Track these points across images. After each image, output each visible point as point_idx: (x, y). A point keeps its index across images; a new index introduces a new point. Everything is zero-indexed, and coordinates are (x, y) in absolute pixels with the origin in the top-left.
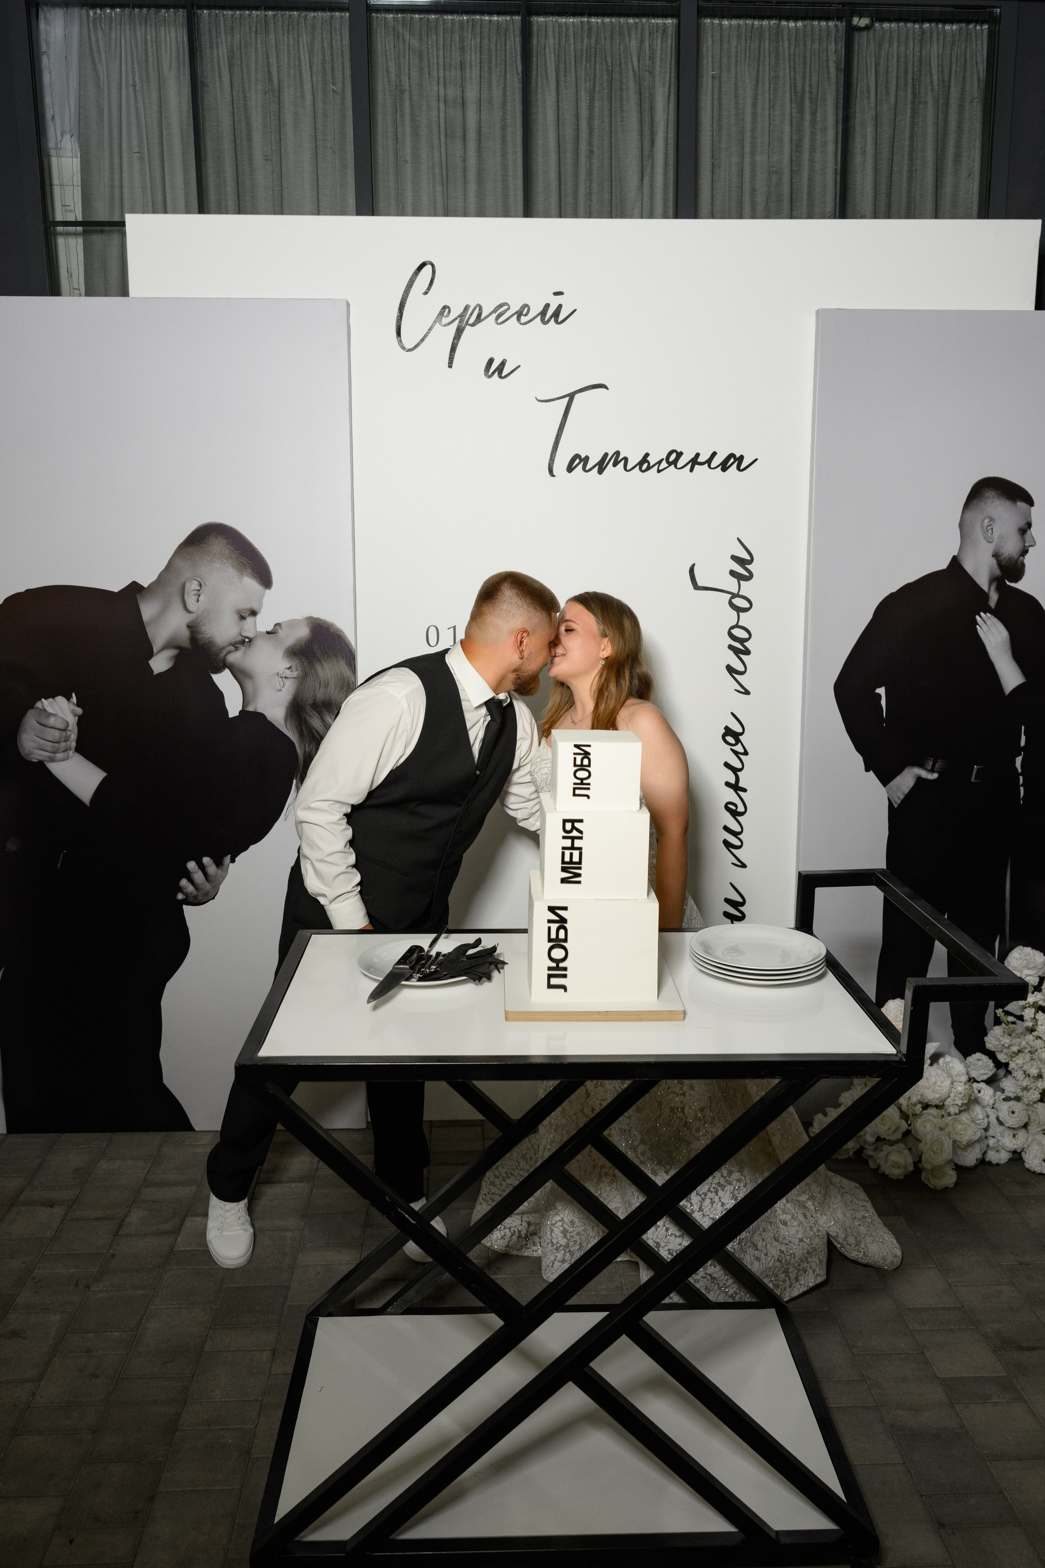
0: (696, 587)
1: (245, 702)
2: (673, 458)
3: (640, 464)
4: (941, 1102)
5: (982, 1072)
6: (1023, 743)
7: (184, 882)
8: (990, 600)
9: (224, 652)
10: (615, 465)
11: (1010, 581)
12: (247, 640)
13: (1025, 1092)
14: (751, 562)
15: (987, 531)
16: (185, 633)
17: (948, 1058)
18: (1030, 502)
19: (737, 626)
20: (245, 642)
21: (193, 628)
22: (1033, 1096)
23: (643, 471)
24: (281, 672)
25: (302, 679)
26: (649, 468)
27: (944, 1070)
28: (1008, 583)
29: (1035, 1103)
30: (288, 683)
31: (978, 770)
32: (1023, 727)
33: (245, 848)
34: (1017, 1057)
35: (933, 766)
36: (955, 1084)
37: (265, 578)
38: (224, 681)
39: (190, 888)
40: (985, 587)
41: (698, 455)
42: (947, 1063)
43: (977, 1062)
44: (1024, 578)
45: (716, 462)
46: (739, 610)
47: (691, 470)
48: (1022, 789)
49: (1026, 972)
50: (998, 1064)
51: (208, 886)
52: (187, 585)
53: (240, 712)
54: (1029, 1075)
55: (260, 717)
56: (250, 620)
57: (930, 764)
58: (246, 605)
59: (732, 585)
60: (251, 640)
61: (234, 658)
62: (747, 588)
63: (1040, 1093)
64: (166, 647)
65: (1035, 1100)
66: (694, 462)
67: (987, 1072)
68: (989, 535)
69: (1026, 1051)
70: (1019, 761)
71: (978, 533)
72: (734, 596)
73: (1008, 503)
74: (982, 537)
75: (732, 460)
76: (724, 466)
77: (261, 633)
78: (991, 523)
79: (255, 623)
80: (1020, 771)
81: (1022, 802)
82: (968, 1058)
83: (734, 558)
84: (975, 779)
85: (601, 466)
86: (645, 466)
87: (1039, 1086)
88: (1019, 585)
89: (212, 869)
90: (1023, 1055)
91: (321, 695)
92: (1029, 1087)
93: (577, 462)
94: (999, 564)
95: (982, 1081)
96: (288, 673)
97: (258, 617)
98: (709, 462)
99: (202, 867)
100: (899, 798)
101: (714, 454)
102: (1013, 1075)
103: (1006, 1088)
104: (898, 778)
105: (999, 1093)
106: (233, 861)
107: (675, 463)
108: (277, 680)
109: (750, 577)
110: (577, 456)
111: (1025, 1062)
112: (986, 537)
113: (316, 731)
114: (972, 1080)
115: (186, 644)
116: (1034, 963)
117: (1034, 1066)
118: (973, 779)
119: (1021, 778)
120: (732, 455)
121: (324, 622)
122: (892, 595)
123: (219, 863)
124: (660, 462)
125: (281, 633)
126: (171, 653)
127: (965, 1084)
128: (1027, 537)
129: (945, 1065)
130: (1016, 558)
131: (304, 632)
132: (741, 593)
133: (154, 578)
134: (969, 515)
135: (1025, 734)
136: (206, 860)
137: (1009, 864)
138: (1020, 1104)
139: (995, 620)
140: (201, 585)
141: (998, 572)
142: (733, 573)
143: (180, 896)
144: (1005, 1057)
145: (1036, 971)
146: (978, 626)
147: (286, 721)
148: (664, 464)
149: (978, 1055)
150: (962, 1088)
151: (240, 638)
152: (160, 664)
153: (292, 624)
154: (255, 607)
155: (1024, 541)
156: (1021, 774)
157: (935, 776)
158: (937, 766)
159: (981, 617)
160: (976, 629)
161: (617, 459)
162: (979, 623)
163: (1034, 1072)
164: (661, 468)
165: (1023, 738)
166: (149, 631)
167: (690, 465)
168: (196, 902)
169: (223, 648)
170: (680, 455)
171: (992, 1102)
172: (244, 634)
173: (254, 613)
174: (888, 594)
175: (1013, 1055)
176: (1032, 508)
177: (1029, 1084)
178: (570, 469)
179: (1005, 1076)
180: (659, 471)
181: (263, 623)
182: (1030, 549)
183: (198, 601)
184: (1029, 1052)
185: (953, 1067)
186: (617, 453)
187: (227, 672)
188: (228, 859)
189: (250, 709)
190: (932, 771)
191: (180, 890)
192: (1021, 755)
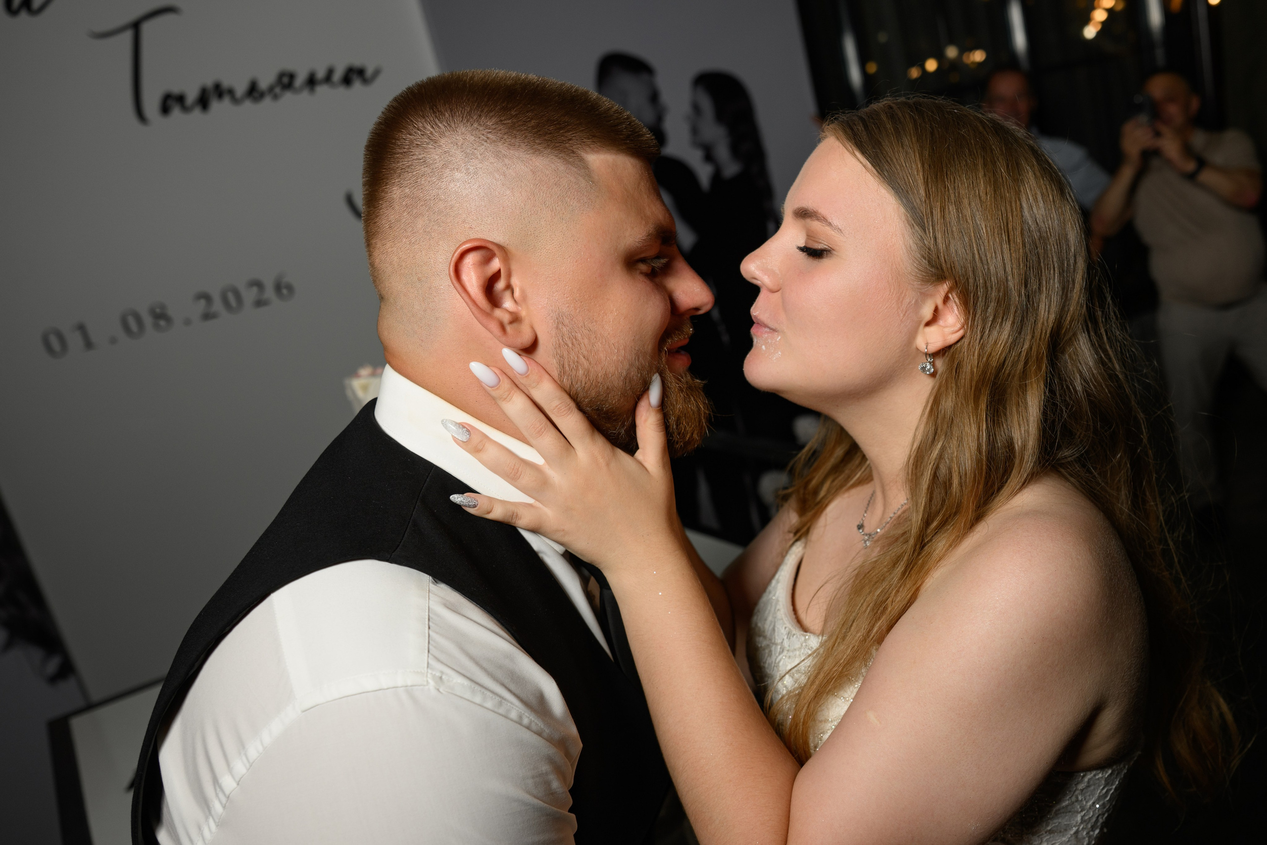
2: (286, 81)
3: (250, 93)
10: (219, 98)
23: (257, 101)
26: (262, 95)
41: (313, 74)
45: (337, 77)
47: (312, 90)
66: (312, 82)
73: (633, 77)
75: (352, 74)
76: (347, 80)
85: (203, 101)
86: (256, 94)
93: (172, 101)
98: (328, 79)
101: (330, 71)
107: (289, 85)
110: (169, 95)
120: (351, 68)
124: (271, 89)
128: (658, 105)
148: (278, 90)
155: (657, 109)
161: (220, 91)
164: (275, 95)
167: (308, 87)
170: (292, 76)
178: (165, 109)
180: (273, 99)
186: (218, 84)
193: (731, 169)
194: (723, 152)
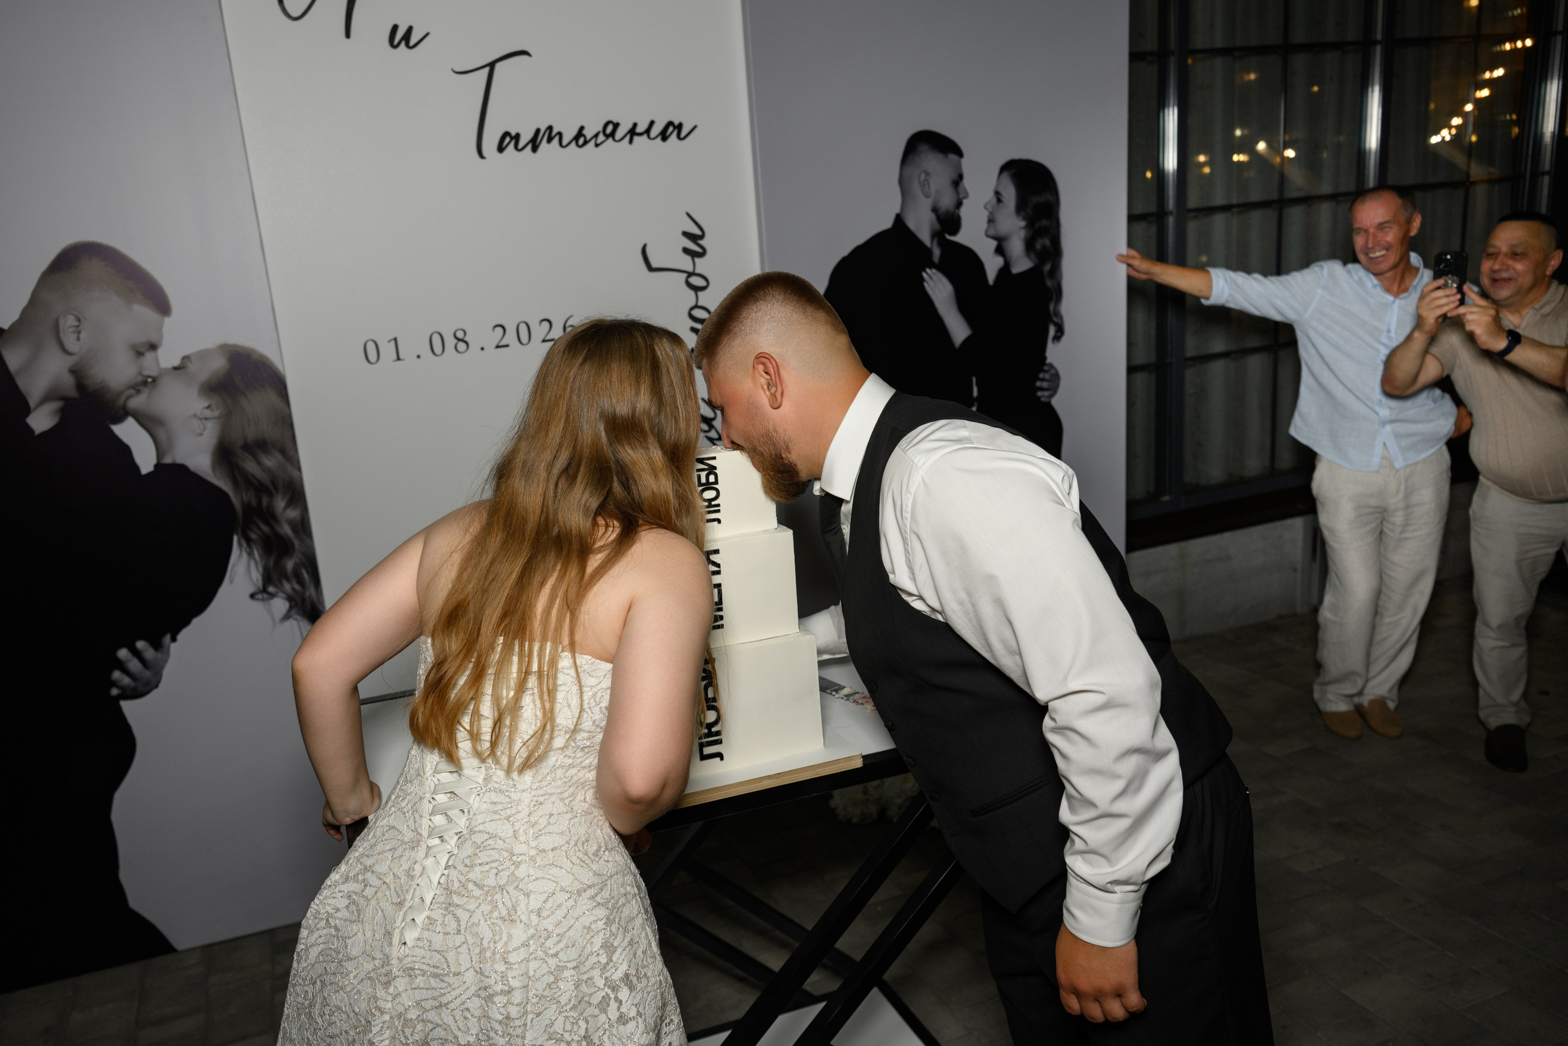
0: (651, 269)
1: (160, 454)
2: (610, 130)
3: (576, 138)
6: (975, 394)
7: (117, 675)
8: (933, 255)
9: (123, 398)
10: (550, 140)
11: (949, 235)
12: (150, 380)
14: (702, 237)
15: (925, 185)
16: (69, 381)
18: (959, 153)
19: (696, 306)
20: (147, 383)
21: (77, 372)
23: (580, 147)
24: (198, 413)
25: (226, 419)
26: (586, 142)
28: (948, 237)
30: (210, 425)
33: (186, 622)
37: (162, 306)
38: (128, 431)
39: (126, 680)
40: (928, 243)
41: (635, 125)
45: (656, 130)
46: (696, 289)
47: (631, 142)
51: (147, 674)
52: (62, 322)
53: (156, 466)
55: (181, 471)
56: (149, 356)
58: (141, 338)
59: (686, 263)
60: (154, 380)
61: (136, 402)
62: (702, 265)
64: (46, 399)
68: (926, 190)
71: (916, 188)
72: (690, 274)
73: (940, 156)
74: (920, 193)
75: (671, 129)
76: (664, 136)
77: (166, 370)
78: (927, 177)
79: (157, 359)
83: (686, 234)
85: (534, 143)
86: (581, 141)
89: (149, 653)
91: (251, 434)
93: (508, 140)
94: (938, 217)
96: (208, 413)
97: (160, 352)
98: (648, 131)
99: (137, 653)
101: (652, 123)
106: (174, 639)
107: (612, 134)
108: (196, 423)
109: (702, 254)
110: (506, 134)
112: (924, 192)
113: (253, 476)
115: (73, 393)
120: (670, 123)
121: (243, 348)
123: (157, 645)
124: (596, 136)
125: (192, 367)
126: (55, 405)
128: (960, 189)
130: (952, 211)
131: (219, 364)
132: (697, 271)
133: (15, 316)
134: (907, 171)
136: (140, 645)
139: (940, 275)
140: (79, 320)
142: (686, 251)
143: (115, 692)
146: (924, 283)
147: (214, 468)
148: (601, 138)
151: (140, 379)
152: (41, 421)
153: (203, 355)
154: (153, 338)
155: (958, 193)
159: (927, 274)
160: (923, 285)
161: (551, 134)
162: (926, 280)
164: (599, 141)
165: (976, 389)
166: (22, 383)
167: (628, 138)
168: (135, 694)
169: (121, 393)
170: (616, 126)
172: (146, 373)
173: (153, 347)
176: (962, 160)
178: (501, 149)
180: (597, 145)
181: (167, 357)
182: (964, 201)
183: (78, 339)
186: (550, 128)
187: (130, 422)
188: (168, 638)
189: (168, 460)
191: (114, 684)
193: (1022, 264)
194: (1016, 247)
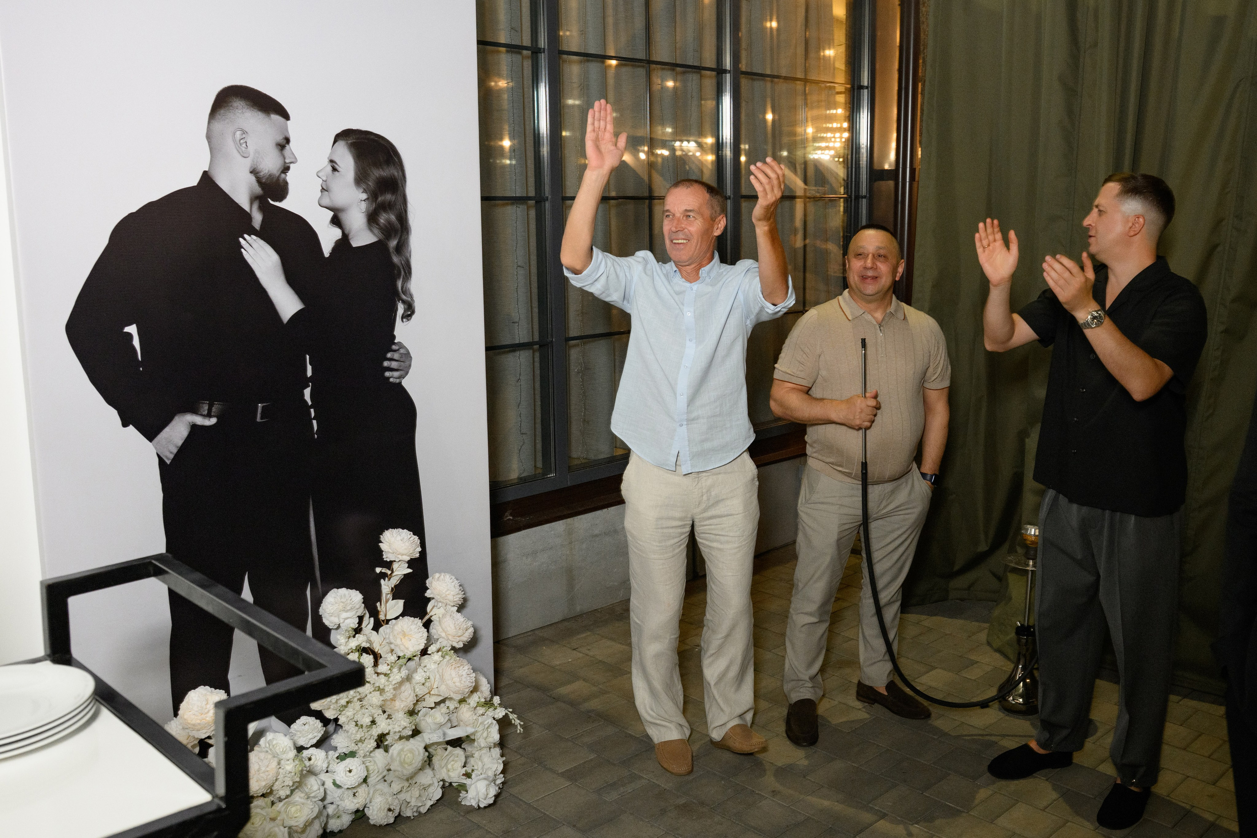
4: (268, 789)
5: (310, 736)
6: (309, 373)
8: (253, 220)
11: (273, 200)
13: (360, 744)
15: (241, 144)
17: (269, 736)
18: (285, 115)
22: (368, 746)
27: (267, 752)
28: (271, 202)
29: (371, 752)
31: (263, 407)
32: (308, 357)
34: (346, 709)
35: (210, 410)
36: (282, 762)
40: (246, 206)
42: (270, 742)
43: (303, 727)
44: (288, 197)
48: (315, 422)
49: (344, 615)
50: (325, 721)
54: (362, 726)
57: (205, 408)
63: (376, 741)
65: (372, 749)
67: (316, 734)
68: (244, 149)
69: (356, 699)
70: (307, 392)
71: (230, 146)
73: (259, 115)
74: (235, 151)
78: (244, 136)
80: (310, 403)
81: (316, 436)
82: (292, 726)
84: (262, 418)
87: (374, 733)
88: (283, 205)
90: (352, 704)
92: (363, 739)
94: (259, 181)
95: (312, 746)
100: (171, 453)
102: (344, 729)
103: (338, 745)
104: (167, 430)
105: (331, 753)
111: (355, 712)
112: (241, 152)
114: (300, 749)
116: (350, 604)
117: (367, 715)
118: (258, 419)
119: (312, 411)
122: (131, 215)
127: (294, 760)
128: (286, 152)
129: (267, 745)
130: (277, 175)
134: (217, 126)
135: (310, 364)
137: (311, 503)
138: (355, 759)
139: (262, 242)
141: (258, 190)
144: (334, 712)
145: (354, 612)
146: (242, 250)
149: (304, 719)
150: (291, 766)
155: (283, 158)
156: (311, 407)
157: (213, 421)
158: (214, 409)
159: (245, 239)
160: (241, 253)
162: (244, 246)
163: (367, 721)
165: (309, 369)
171: (325, 765)
174: (126, 214)
175: (342, 709)
176: (288, 122)
177: (363, 735)
179: (335, 731)
182: (292, 166)
184: (358, 699)
185: (277, 744)
190: (209, 415)
192: (308, 386)
193: (363, 238)
194: (356, 219)
